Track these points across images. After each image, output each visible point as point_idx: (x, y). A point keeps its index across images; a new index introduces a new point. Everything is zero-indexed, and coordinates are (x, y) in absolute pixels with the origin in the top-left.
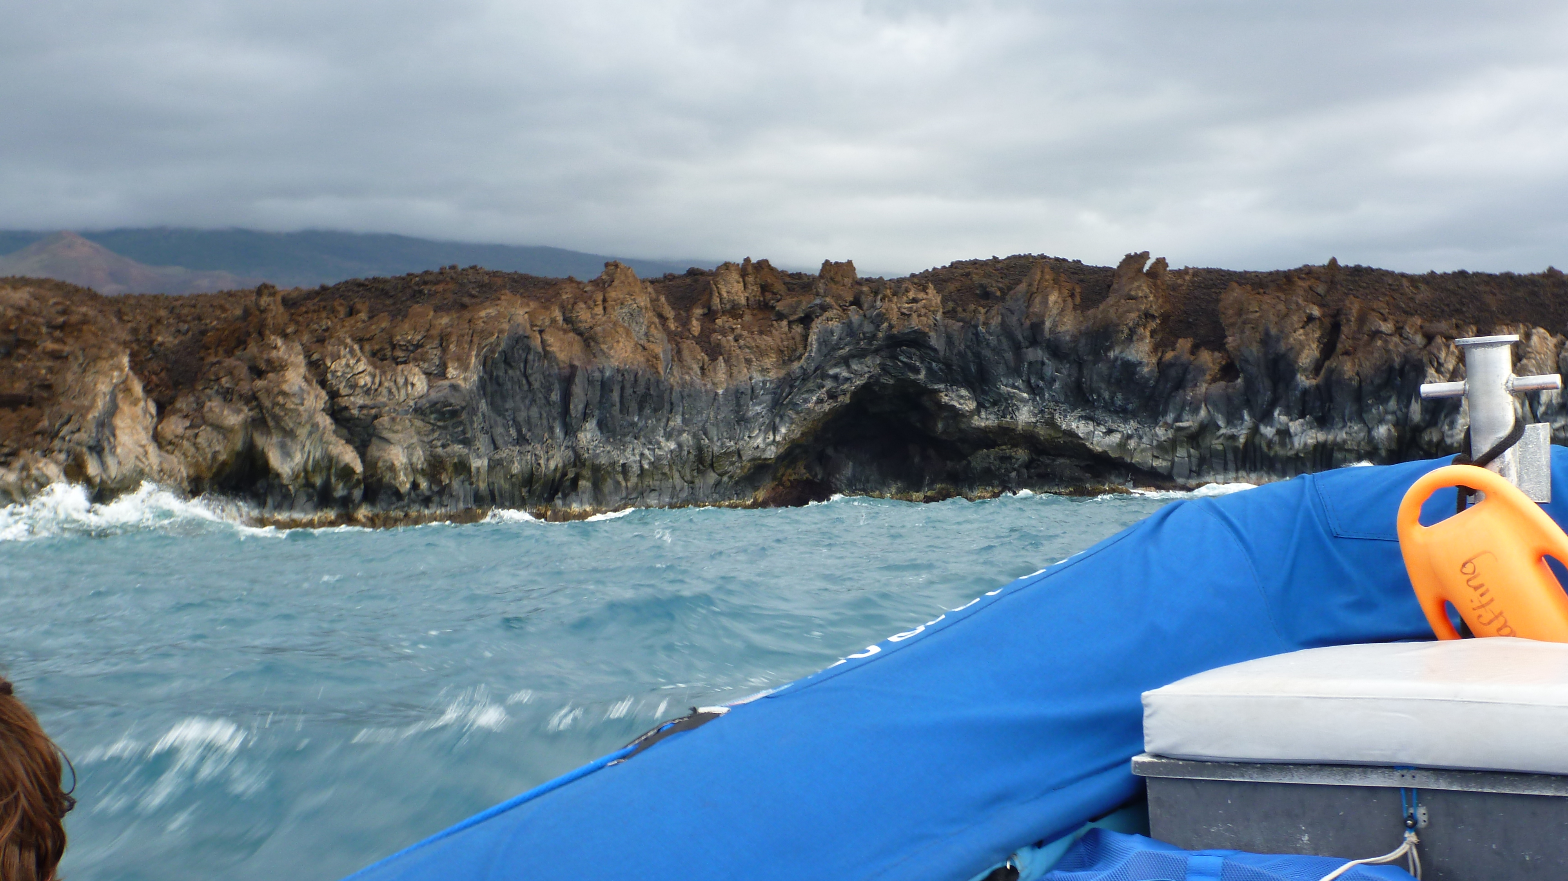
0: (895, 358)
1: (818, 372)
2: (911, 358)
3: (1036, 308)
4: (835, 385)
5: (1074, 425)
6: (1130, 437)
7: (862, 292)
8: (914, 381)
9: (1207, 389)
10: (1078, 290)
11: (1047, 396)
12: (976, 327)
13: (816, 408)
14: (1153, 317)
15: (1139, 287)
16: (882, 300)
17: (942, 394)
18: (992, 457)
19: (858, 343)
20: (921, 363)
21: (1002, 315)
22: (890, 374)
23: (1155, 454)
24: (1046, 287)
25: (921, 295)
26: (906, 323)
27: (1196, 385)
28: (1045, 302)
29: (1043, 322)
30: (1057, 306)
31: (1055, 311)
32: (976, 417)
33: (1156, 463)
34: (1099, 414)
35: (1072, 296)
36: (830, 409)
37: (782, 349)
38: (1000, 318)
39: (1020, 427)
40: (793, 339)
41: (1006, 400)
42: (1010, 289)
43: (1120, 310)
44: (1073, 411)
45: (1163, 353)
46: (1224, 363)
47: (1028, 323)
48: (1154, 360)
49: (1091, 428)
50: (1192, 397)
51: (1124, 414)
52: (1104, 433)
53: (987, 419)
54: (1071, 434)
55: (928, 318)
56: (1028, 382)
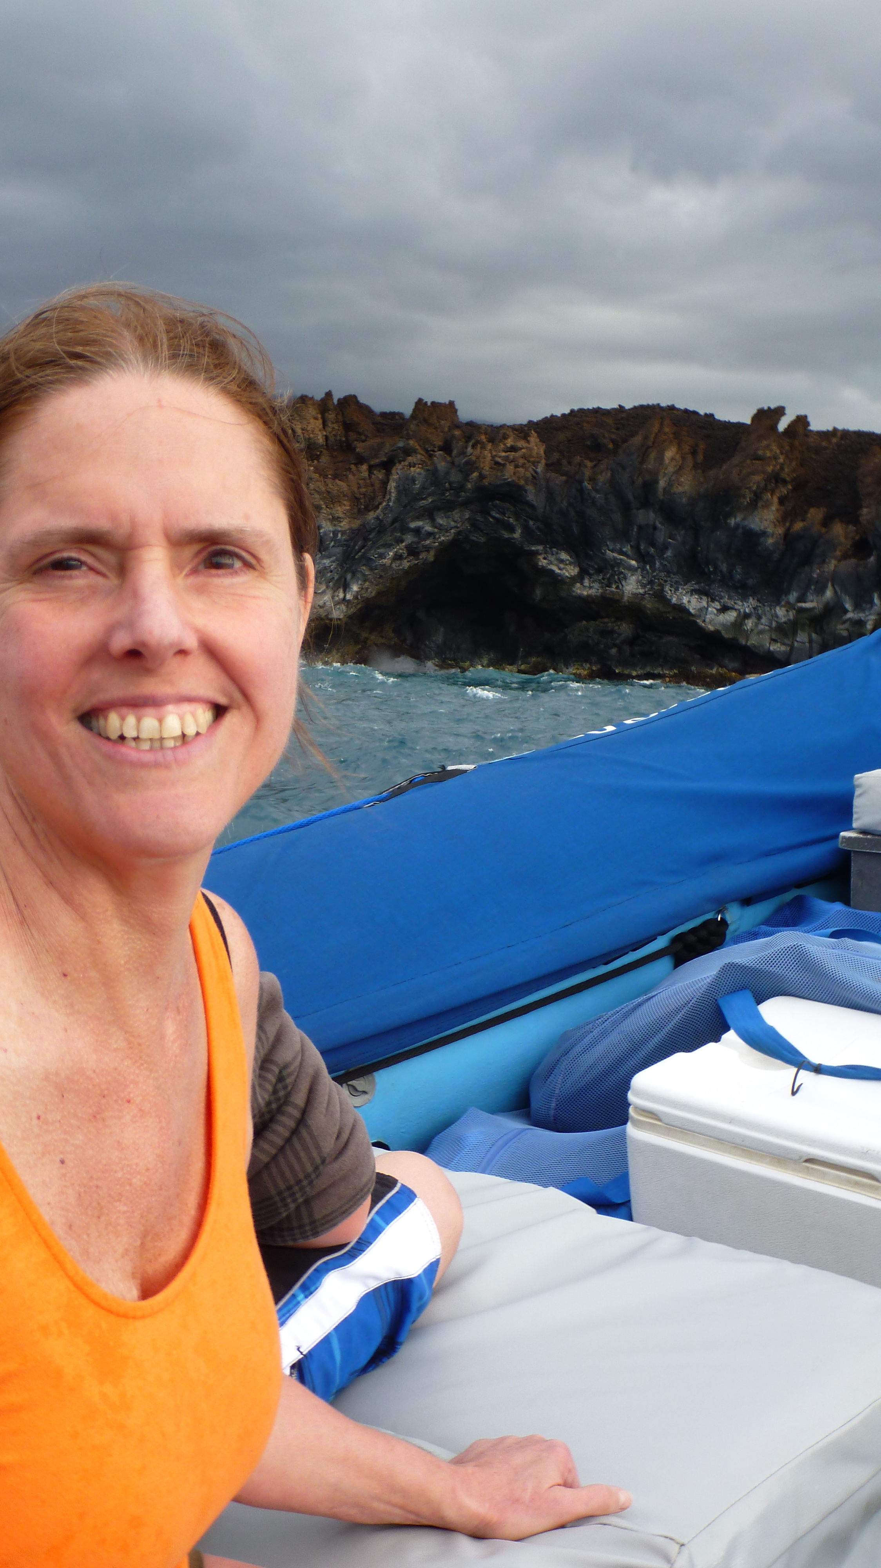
0: (486, 512)
1: (397, 524)
2: (504, 514)
3: (650, 464)
4: (416, 539)
5: (685, 600)
6: (747, 616)
7: (453, 436)
8: (508, 540)
9: (835, 566)
10: (702, 446)
11: (658, 564)
12: (581, 482)
13: (394, 565)
14: (785, 482)
15: (768, 447)
16: (474, 447)
17: (541, 557)
18: (591, 630)
19: (444, 494)
20: (517, 520)
21: (612, 470)
22: (482, 531)
23: (774, 637)
24: (664, 441)
25: (521, 444)
26: (499, 474)
27: (824, 562)
28: (660, 458)
29: (657, 482)
30: (674, 463)
31: (671, 469)
32: (578, 585)
33: (774, 647)
34: (716, 589)
35: (694, 453)
36: (410, 567)
37: (357, 496)
38: (609, 474)
39: (626, 598)
40: (372, 485)
41: (613, 567)
42: (625, 441)
43: (744, 471)
44: (686, 584)
45: (792, 523)
46: (857, 538)
47: (640, 481)
48: (780, 531)
49: (704, 604)
50: (818, 575)
51: (743, 590)
52: (717, 610)
53: (591, 587)
54: (681, 609)
55: (526, 470)
56: (637, 548)
